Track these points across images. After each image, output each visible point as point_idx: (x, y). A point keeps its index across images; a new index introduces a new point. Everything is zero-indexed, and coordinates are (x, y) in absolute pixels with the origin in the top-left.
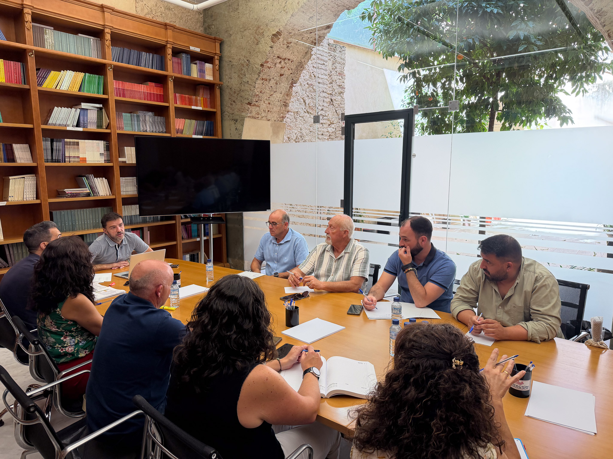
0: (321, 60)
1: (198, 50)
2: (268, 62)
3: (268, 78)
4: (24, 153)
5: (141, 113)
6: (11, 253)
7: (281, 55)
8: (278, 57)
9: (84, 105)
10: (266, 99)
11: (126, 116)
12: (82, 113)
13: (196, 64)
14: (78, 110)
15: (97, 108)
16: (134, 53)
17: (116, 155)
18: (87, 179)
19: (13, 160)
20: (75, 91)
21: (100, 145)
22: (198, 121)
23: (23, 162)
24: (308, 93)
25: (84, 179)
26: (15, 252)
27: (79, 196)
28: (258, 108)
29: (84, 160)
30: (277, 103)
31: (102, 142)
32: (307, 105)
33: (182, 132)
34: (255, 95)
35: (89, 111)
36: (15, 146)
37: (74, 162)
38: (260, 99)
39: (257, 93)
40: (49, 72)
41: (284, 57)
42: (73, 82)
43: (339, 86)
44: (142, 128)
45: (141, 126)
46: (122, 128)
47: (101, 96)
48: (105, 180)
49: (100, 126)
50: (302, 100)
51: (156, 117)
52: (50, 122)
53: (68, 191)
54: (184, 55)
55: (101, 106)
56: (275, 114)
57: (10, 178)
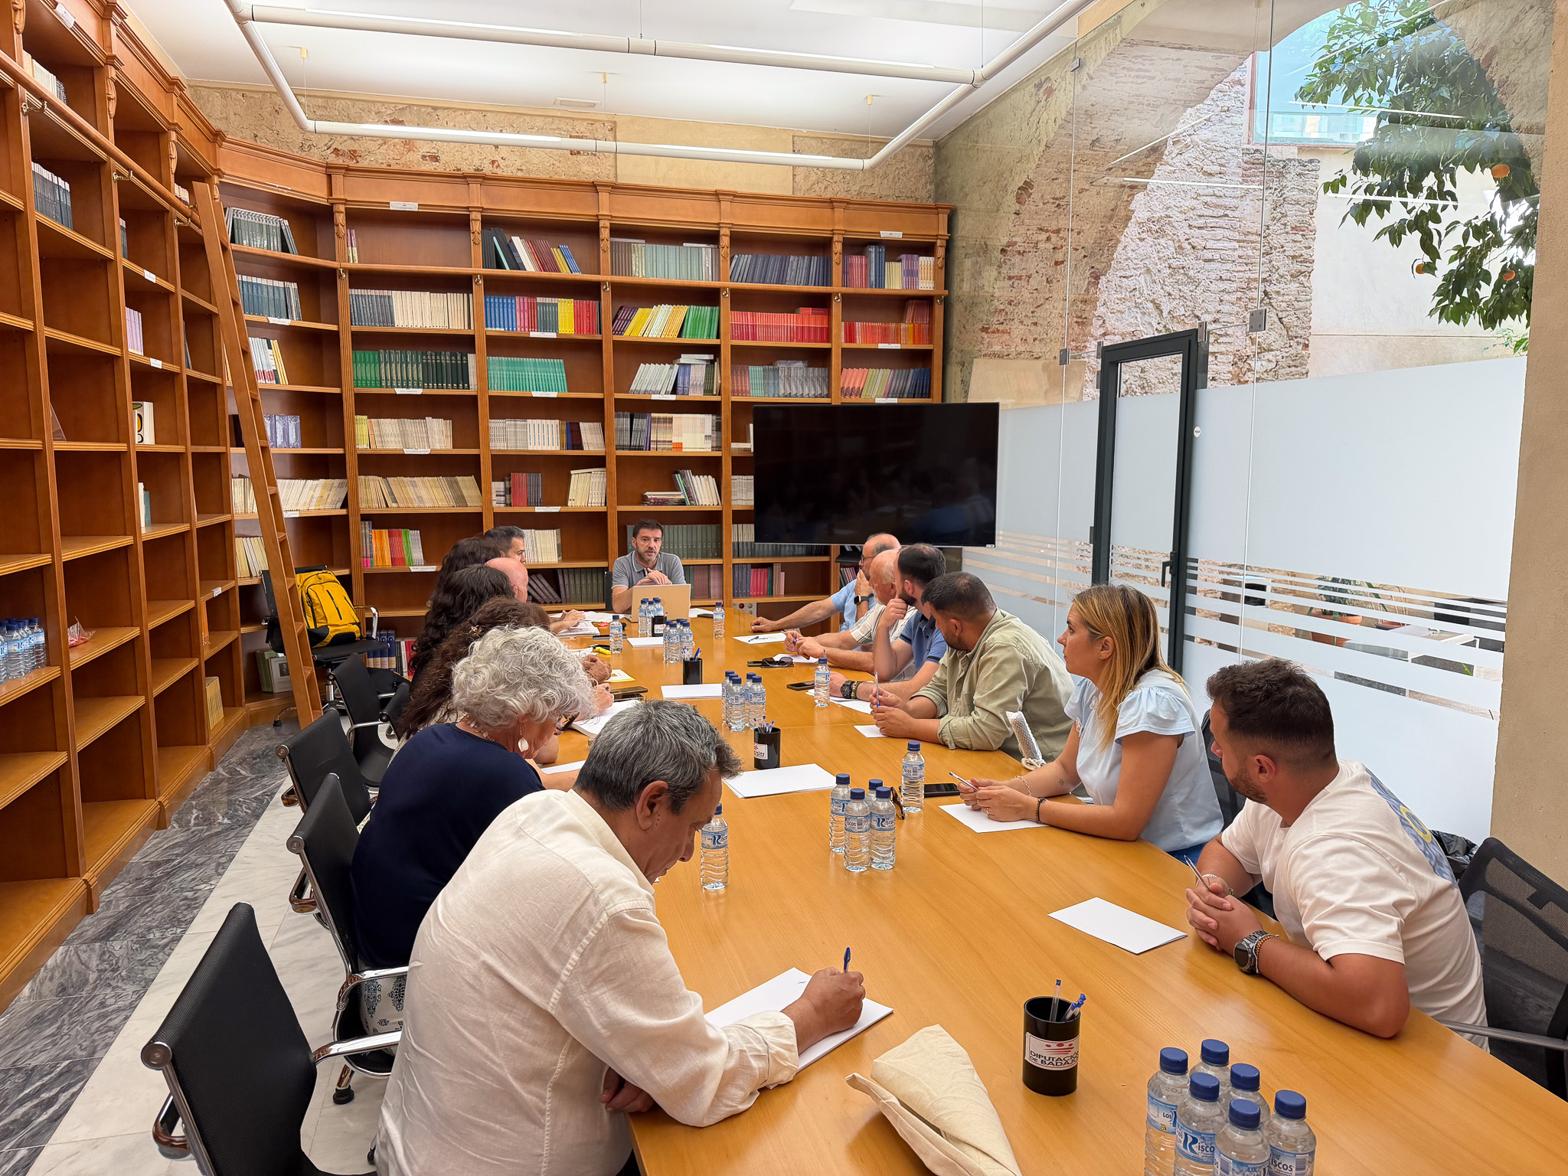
0: (1217, 206)
1: (897, 235)
2: (1015, 243)
3: (1024, 273)
4: (594, 436)
5: (782, 365)
6: (566, 582)
7: (1045, 225)
8: (1041, 229)
9: (685, 358)
10: (1026, 316)
11: (756, 371)
12: (681, 372)
13: (900, 261)
14: (676, 367)
15: (706, 360)
16: (775, 260)
17: (727, 438)
18: (683, 477)
19: (579, 446)
20: (672, 337)
21: (708, 420)
22: (897, 371)
23: (591, 449)
24: (1167, 289)
25: (678, 477)
26: (572, 582)
27: (667, 505)
28: (1006, 336)
29: (679, 446)
30: (1056, 320)
31: (710, 416)
32: (1165, 314)
33: (859, 393)
34: (996, 311)
35: (692, 367)
36: (582, 425)
37: (663, 449)
38: (1009, 317)
39: (1002, 307)
40: (635, 310)
41: (1055, 228)
42: (669, 322)
43: (1294, 257)
44: (782, 392)
45: (781, 386)
46: (746, 393)
47: (714, 341)
48: (711, 480)
49: (708, 391)
50: (1150, 305)
51: (811, 369)
52: (633, 388)
53: (650, 495)
54: (872, 249)
55: (711, 357)
56: (1054, 344)
57: (572, 472)
